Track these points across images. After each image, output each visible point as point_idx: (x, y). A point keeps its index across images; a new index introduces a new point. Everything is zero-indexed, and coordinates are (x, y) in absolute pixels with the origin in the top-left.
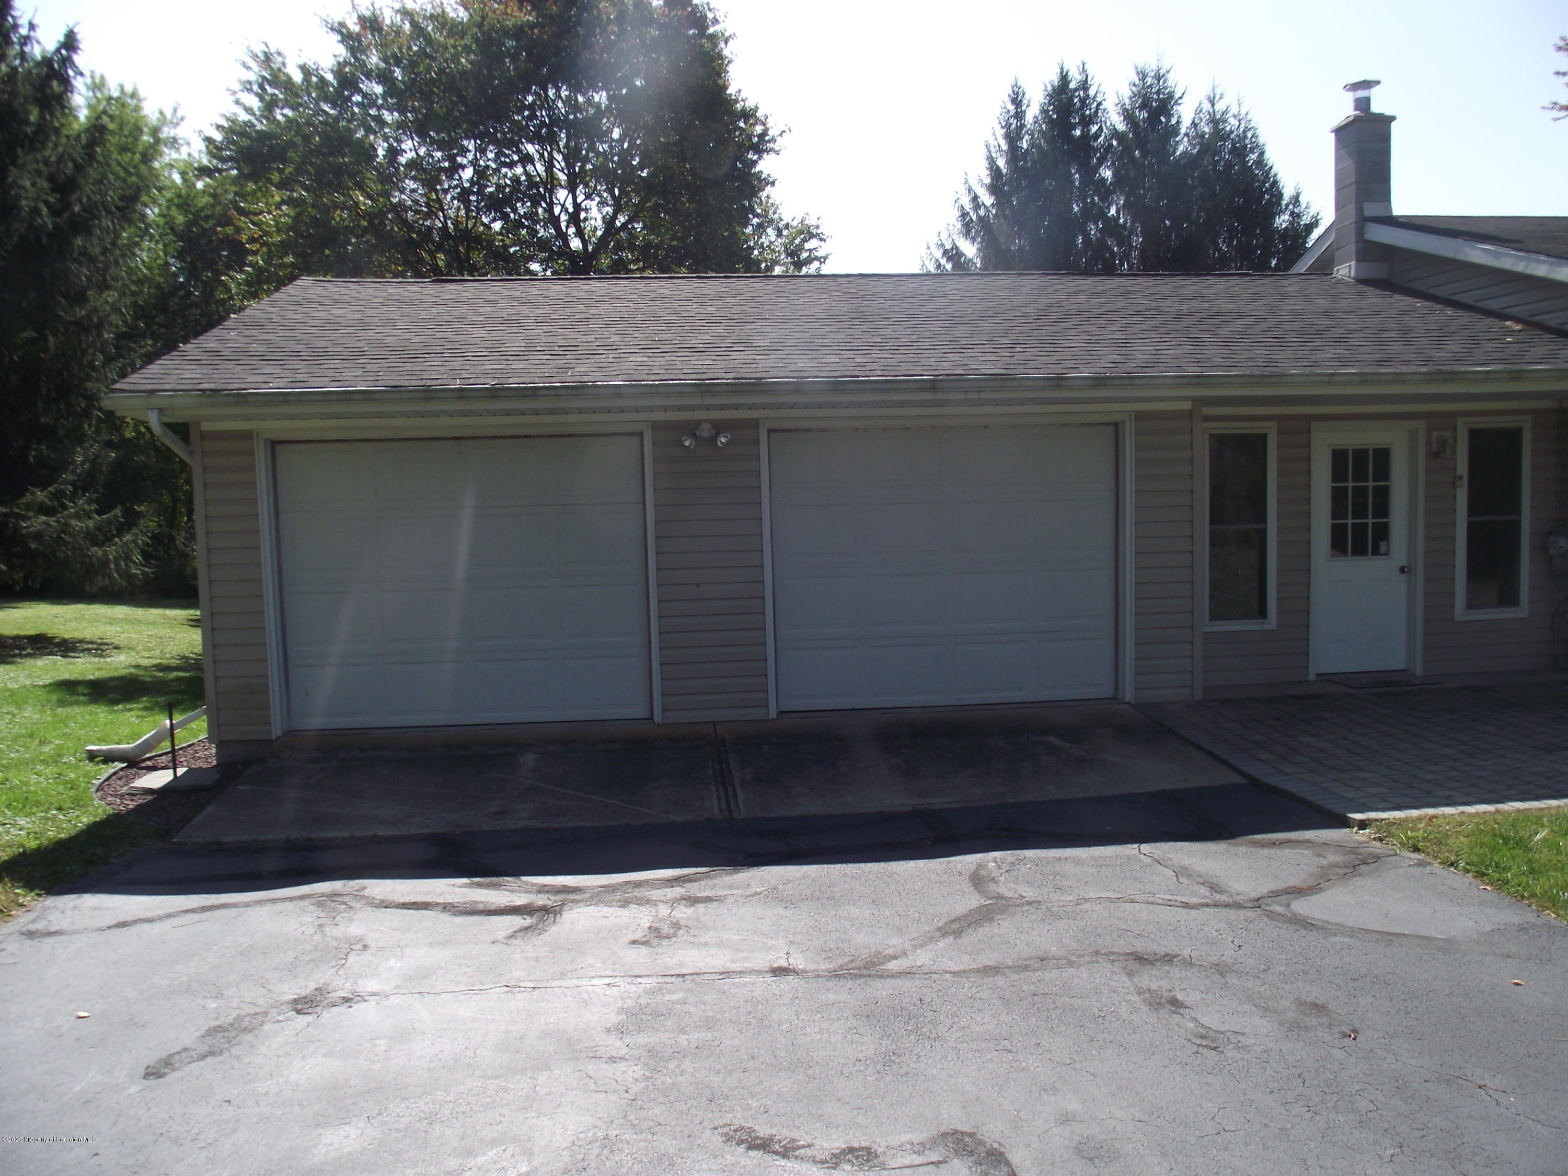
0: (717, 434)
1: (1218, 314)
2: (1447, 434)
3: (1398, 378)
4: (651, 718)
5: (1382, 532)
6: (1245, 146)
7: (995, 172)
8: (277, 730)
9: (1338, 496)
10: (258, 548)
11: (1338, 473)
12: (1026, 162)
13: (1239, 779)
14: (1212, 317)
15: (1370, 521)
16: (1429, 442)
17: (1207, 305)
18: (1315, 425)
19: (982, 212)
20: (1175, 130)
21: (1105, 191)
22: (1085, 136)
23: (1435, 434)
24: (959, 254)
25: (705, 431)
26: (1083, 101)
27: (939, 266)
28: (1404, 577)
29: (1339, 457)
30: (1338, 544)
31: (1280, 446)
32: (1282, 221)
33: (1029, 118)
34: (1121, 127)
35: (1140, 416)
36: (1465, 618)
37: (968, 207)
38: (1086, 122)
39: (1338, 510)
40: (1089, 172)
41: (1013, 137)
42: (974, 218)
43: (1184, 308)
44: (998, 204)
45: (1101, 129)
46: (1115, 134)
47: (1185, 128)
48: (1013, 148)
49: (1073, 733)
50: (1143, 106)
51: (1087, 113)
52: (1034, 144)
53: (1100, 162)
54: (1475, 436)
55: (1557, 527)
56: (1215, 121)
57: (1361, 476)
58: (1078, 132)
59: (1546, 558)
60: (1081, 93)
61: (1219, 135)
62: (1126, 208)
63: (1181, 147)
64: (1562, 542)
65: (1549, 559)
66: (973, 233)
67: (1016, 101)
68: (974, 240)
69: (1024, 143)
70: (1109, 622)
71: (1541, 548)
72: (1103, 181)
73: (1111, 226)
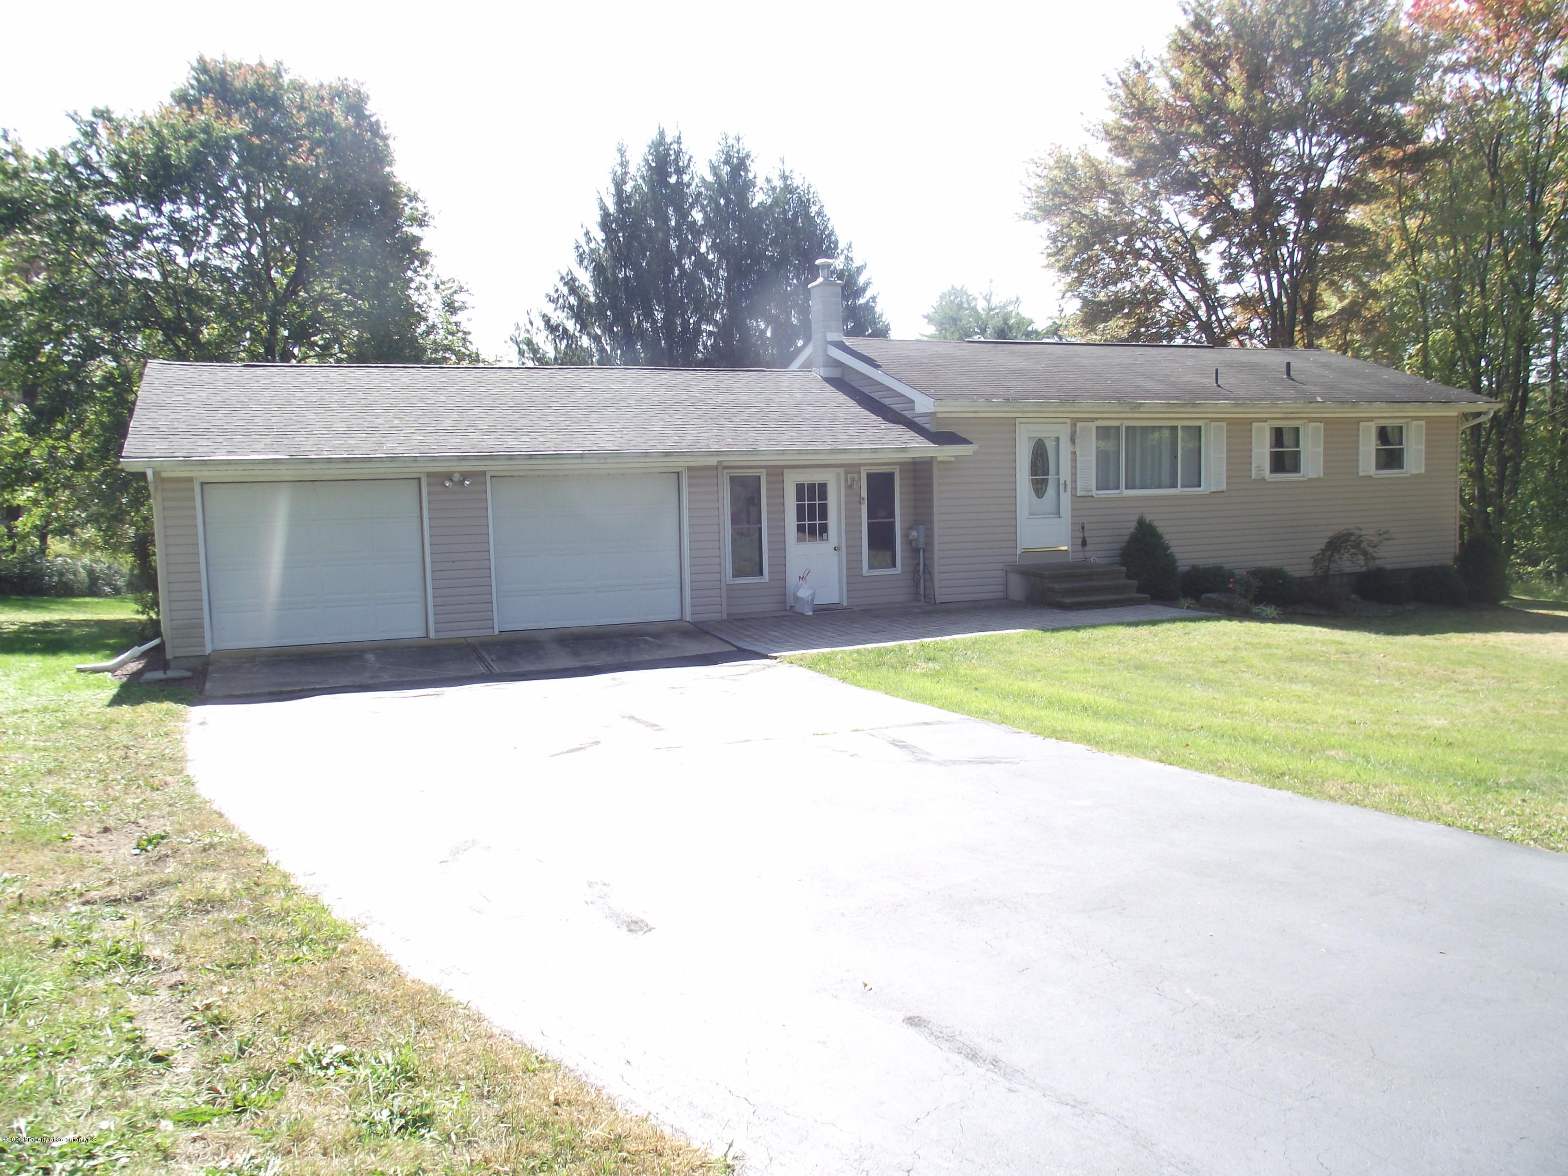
0: (464, 480)
1: (737, 405)
2: (856, 476)
3: (817, 452)
4: (427, 637)
5: (824, 529)
6: (809, 200)
7: (606, 215)
8: (208, 650)
9: (800, 509)
10: (197, 544)
11: (800, 496)
12: (630, 203)
13: (734, 649)
14: (733, 408)
15: (818, 522)
16: (846, 480)
17: (732, 397)
18: (786, 471)
19: (593, 245)
20: (750, 183)
21: (697, 232)
22: (679, 183)
23: (849, 476)
24: (573, 280)
25: (456, 477)
26: (678, 153)
27: (557, 291)
28: (836, 552)
29: (800, 488)
30: (801, 536)
31: (768, 482)
32: (836, 262)
33: (632, 169)
34: (710, 178)
35: (690, 469)
36: (868, 574)
37: (582, 241)
38: (680, 172)
39: (800, 516)
40: (683, 215)
41: (619, 184)
42: (587, 251)
43: (720, 399)
44: (607, 240)
45: (692, 178)
46: (705, 184)
47: (760, 182)
48: (619, 192)
49: (657, 636)
50: (726, 162)
51: (681, 164)
52: (636, 188)
53: (692, 206)
54: (870, 476)
55: (914, 525)
56: (784, 178)
57: (812, 498)
58: (673, 180)
59: (908, 542)
60: (675, 146)
61: (788, 189)
62: (714, 247)
63: (758, 198)
64: (914, 534)
65: (910, 542)
66: (586, 262)
67: (622, 152)
68: (586, 268)
69: (628, 188)
70: (677, 579)
71: (906, 536)
72: (695, 222)
73: (702, 261)
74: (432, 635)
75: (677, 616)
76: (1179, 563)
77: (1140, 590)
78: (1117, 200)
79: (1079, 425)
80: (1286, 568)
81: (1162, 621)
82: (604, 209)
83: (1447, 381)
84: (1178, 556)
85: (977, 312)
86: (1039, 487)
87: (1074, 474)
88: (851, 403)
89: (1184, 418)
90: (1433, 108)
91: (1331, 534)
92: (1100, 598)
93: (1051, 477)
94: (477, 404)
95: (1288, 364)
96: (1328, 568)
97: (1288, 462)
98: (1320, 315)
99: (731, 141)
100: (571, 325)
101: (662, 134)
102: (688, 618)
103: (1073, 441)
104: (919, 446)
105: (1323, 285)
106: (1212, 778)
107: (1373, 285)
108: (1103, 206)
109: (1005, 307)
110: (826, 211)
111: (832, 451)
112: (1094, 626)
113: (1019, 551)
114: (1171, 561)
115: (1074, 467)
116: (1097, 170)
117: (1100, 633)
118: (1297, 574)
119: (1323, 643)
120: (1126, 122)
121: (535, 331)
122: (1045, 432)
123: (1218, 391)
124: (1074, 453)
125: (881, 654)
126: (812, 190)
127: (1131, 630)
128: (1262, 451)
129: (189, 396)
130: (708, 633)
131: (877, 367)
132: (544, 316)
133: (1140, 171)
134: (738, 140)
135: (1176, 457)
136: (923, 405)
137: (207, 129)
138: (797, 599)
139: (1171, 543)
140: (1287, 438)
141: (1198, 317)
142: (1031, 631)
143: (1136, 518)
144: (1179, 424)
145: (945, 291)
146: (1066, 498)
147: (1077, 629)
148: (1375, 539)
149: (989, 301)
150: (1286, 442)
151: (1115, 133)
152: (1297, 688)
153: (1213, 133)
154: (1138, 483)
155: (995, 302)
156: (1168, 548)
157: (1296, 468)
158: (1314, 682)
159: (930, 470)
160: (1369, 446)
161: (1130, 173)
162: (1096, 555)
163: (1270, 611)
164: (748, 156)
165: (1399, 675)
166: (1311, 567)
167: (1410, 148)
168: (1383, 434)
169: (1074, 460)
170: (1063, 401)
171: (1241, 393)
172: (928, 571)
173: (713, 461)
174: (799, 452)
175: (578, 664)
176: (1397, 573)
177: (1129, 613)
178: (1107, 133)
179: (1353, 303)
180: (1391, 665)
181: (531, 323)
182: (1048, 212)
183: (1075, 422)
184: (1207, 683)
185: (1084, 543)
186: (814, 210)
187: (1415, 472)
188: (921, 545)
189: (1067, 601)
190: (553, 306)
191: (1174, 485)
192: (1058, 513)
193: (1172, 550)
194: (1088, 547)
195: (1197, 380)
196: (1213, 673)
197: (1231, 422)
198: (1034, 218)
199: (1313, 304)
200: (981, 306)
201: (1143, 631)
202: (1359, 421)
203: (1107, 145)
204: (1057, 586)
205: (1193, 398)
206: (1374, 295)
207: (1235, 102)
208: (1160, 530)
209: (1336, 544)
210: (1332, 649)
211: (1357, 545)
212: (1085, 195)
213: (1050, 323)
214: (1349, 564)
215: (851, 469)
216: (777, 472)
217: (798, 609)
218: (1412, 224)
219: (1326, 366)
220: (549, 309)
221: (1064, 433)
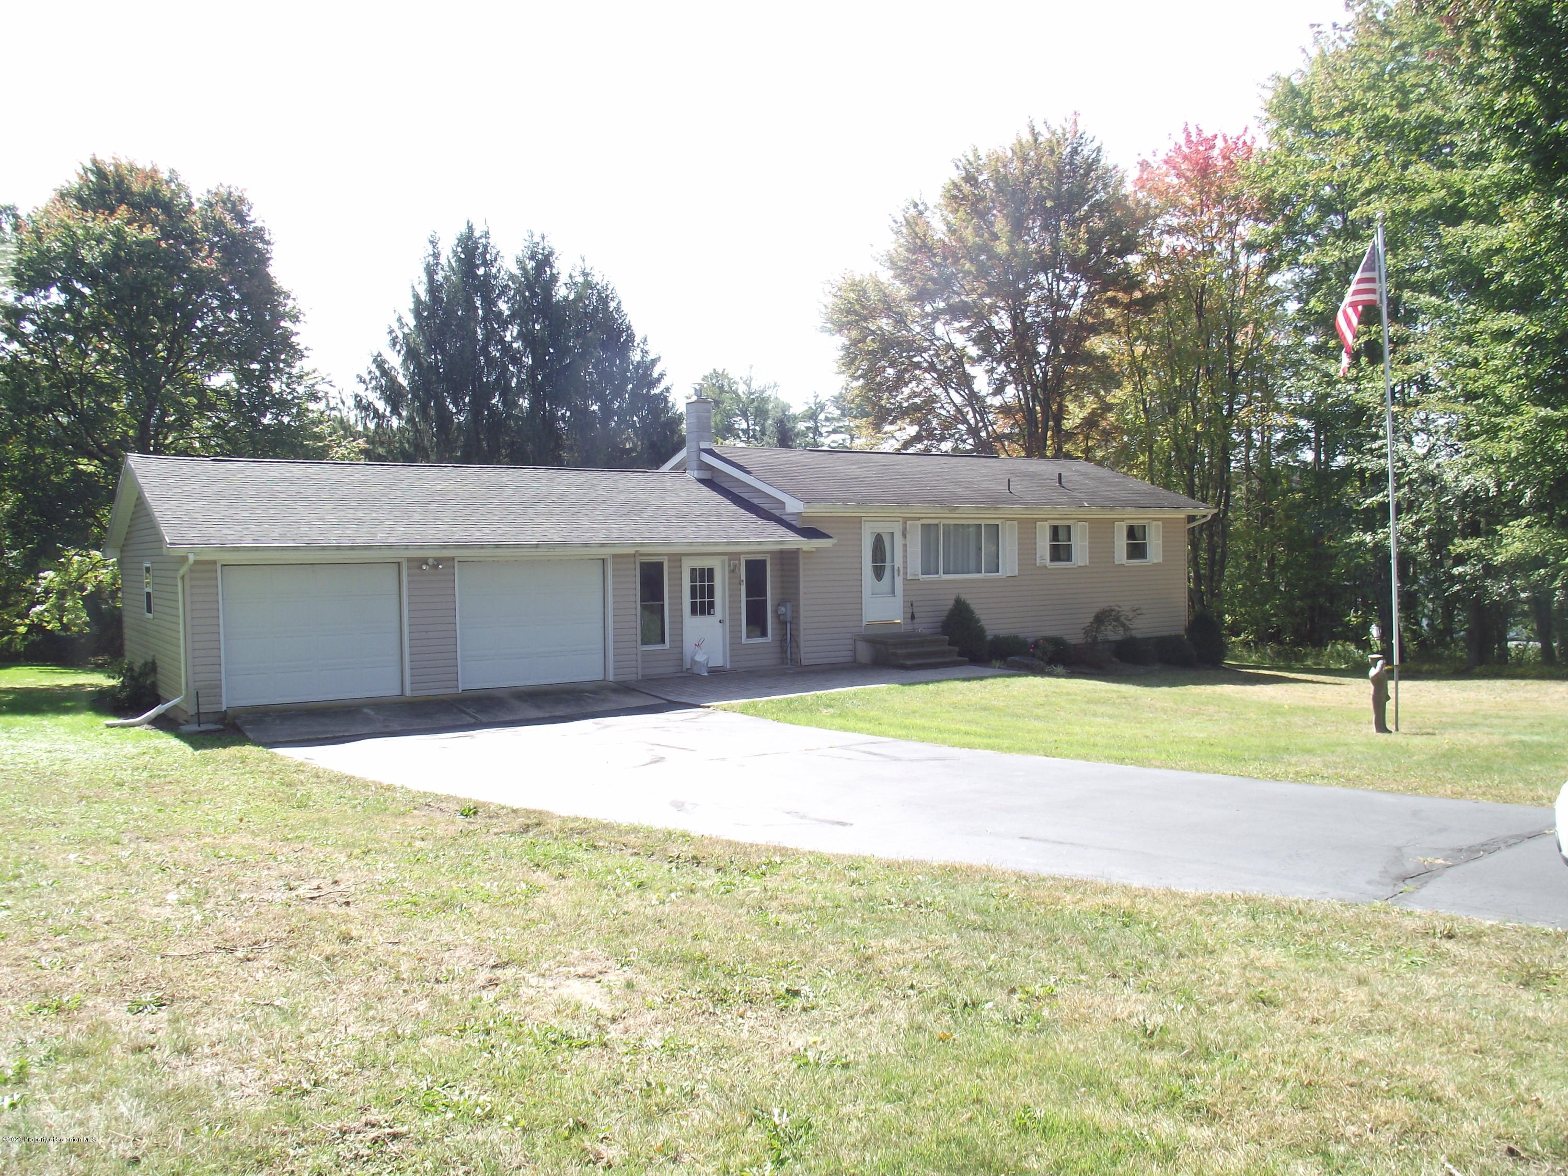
0: (438, 564)
2: (737, 561)
3: (716, 544)
4: (403, 695)
5: (711, 605)
6: (607, 296)
7: (418, 302)
8: (224, 707)
9: (693, 589)
11: (693, 579)
12: (441, 293)
13: (665, 701)
14: (637, 505)
15: (706, 600)
16: (729, 566)
18: (686, 558)
19: (406, 330)
20: (554, 278)
21: (503, 322)
22: (486, 275)
23: (732, 562)
24: (385, 362)
25: (431, 562)
26: (486, 247)
27: (370, 372)
28: (721, 625)
29: (693, 570)
30: (694, 611)
31: (669, 568)
32: (636, 356)
33: (443, 260)
34: (517, 272)
35: (612, 556)
36: (746, 642)
37: (395, 326)
38: (487, 264)
39: (693, 596)
40: (489, 303)
41: (430, 272)
43: (623, 497)
44: (419, 325)
45: (499, 271)
46: (512, 277)
47: (563, 278)
48: (431, 280)
49: (594, 692)
50: (532, 257)
51: (488, 257)
52: (446, 278)
53: (499, 296)
54: (748, 563)
55: (781, 602)
56: (585, 274)
57: (702, 580)
58: (481, 271)
59: (777, 616)
60: (483, 241)
61: (588, 285)
62: (521, 336)
63: (561, 292)
64: (783, 609)
65: (778, 616)
66: (398, 347)
67: (433, 243)
68: (399, 352)
69: (439, 277)
70: (601, 646)
71: (775, 612)
72: (501, 313)
73: (506, 348)
74: (408, 693)
75: (601, 677)
76: (988, 633)
77: (960, 655)
78: (900, 320)
79: (909, 522)
80: (1066, 637)
81: (987, 677)
82: (416, 297)
83: (1167, 486)
84: (986, 627)
85: (738, 395)
86: (879, 573)
87: (905, 562)
88: (728, 502)
89: (987, 518)
90: (1154, 260)
91: (1097, 610)
92: (928, 661)
93: (888, 564)
94: (430, 499)
95: (1060, 475)
96: (1096, 637)
97: (1063, 553)
98: (1067, 424)
99: (537, 239)
100: (381, 405)
101: (470, 228)
102: (611, 678)
103: (904, 535)
104: (792, 540)
105: (1069, 397)
106: (1083, 762)
107: (1109, 399)
108: (885, 324)
109: (763, 392)
110: (623, 307)
111: (728, 543)
112: (938, 681)
113: (864, 623)
114: (982, 630)
115: (905, 557)
116: (885, 295)
117: (944, 686)
118: (1073, 642)
119: (1106, 691)
120: (910, 255)
121: (346, 410)
122: (882, 528)
123: (1010, 498)
124: (905, 545)
125: (790, 702)
126: (610, 287)
127: (966, 684)
128: (1044, 544)
129: (186, 488)
130: (634, 690)
131: (749, 473)
132: (357, 396)
133: (921, 296)
134: (543, 238)
135: (980, 549)
136: (793, 506)
137: (118, 232)
138: (694, 662)
139: (982, 617)
140: (1062, 535)
141: (966, 421)
142: (892, 686)
143: (953, 597)
144: (983, 522)
145: (707, 374)
146: (899, 581)
147: (927, 683)
148: (1131, 615)
149: (749, 386)
150: (1060, 538)
151: (900, 264)
152: (1099, 720)
153: (982, 272)
154: (952, 569)
155: (755, 386)
156: (978, 621)
157: (1069, 558)
158: (1110, 717)
159: (797, 558)
160: (1121, 543)
161: (911, 299)
162: (922, 627)
163: (1060, 669)
164: (551, 254)
165: (1165, 711)
166: (1082, 636)
167: (1137, 295)
168: (1132, 532)
169: (905, 551)
170: (900, 505)
171: (1029, 498)
172: (795, 639)
173: (631, 551)
174: (703, 544)
175: (547, 715)
176: (1146, 640)
177: (956, 671)
178: (892, 262)
179: (1093, 413)
180: (1158, 705)
181: (343, 403)
182: (840, 327)
183: (906, 520)
184: (1037, 718)
185: (913, 617)
186: (612, 305)
187: (1155, 561)
188: (789, 619)
189: (909, 663)
190: (363, 386)
191: (979, 572)
192: (893, 592)
193: (983, 623)
194: (916, 621)
195: (993, 486)
196: (1040, 712)
197: (1021, 521)
198: (830, 331)
199: (1061, 412)
200: (742, 389)
201: (975, 684)
202: (1114, 521)
203: (891, 273)
204: (899, 652)
205: (994, 502)
206: (1108, 408)
207: (1002, 248)
208: (972, 606)
209: (1101, 618)
210: (1115, 696)
211: (1117, 619)
212: (872, 315)
213: (806, 408)
214: (1112, 634)
215: (733, 556)
216: (676, 559)
217: (696, 670)
218: (1139, 349)
219: (1085, 475)
220: (360, 389)
221: (897, 529)
